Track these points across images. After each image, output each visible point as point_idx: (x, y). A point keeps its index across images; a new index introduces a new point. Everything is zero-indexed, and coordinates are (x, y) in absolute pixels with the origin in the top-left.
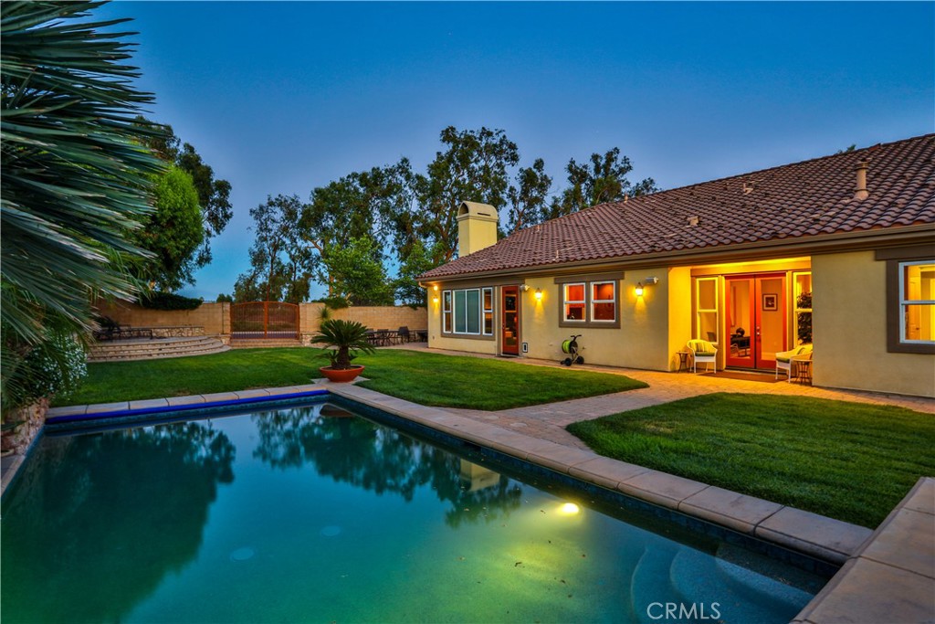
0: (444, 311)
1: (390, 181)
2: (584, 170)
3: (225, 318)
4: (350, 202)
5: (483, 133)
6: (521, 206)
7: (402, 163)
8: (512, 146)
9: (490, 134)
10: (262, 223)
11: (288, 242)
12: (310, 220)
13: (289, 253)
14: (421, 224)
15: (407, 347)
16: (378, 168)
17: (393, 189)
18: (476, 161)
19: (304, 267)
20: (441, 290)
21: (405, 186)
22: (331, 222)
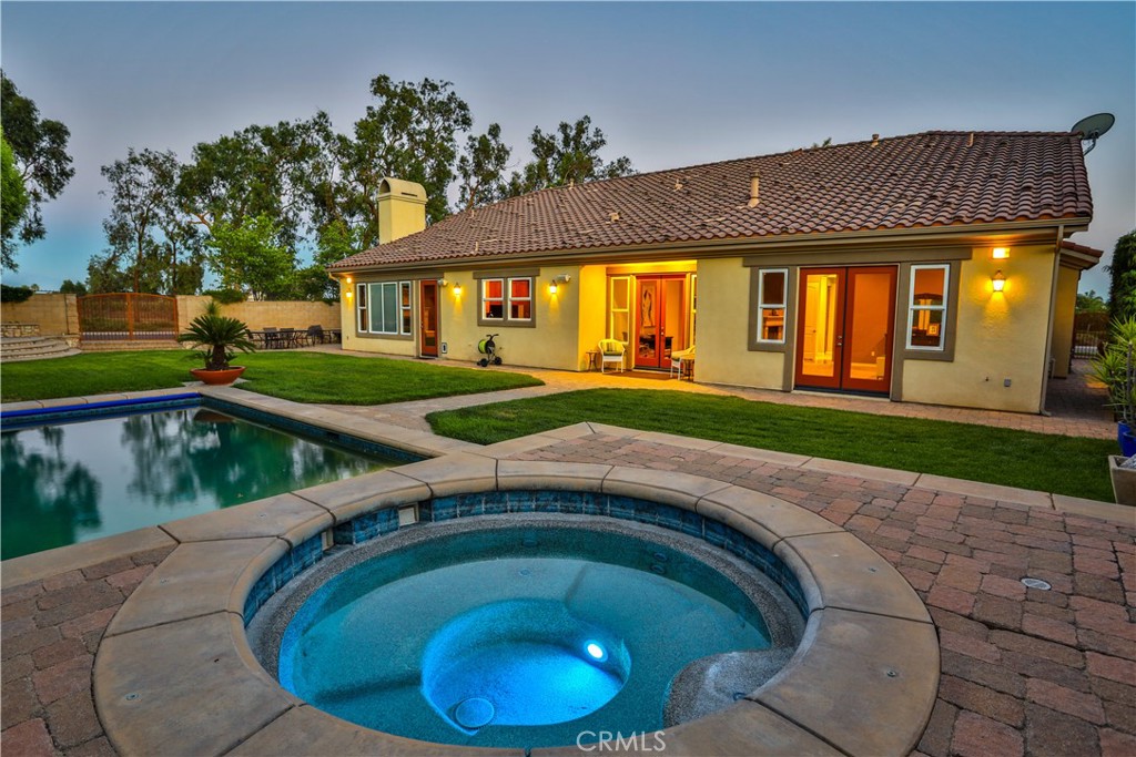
0: (359, 308)
1: (304, 141)
2: (551, 141)
3: (69, 313)
4: (248, 166)
5: (425, 86)
6: (473, 181)
7: (320, 117)
8: (462, 106)
9: (434, 88)
10: (121, 187)
11: (162, 214)
12: (193, 185)
13: (165, 228)
14: (346, 199)
15: (319, 349)
16: (288, 124)
17: (307, 152)
18: (418, 122)
19: (189, 249)
20: (356, 283)
21: (324, 149)
22: (223, 191)
